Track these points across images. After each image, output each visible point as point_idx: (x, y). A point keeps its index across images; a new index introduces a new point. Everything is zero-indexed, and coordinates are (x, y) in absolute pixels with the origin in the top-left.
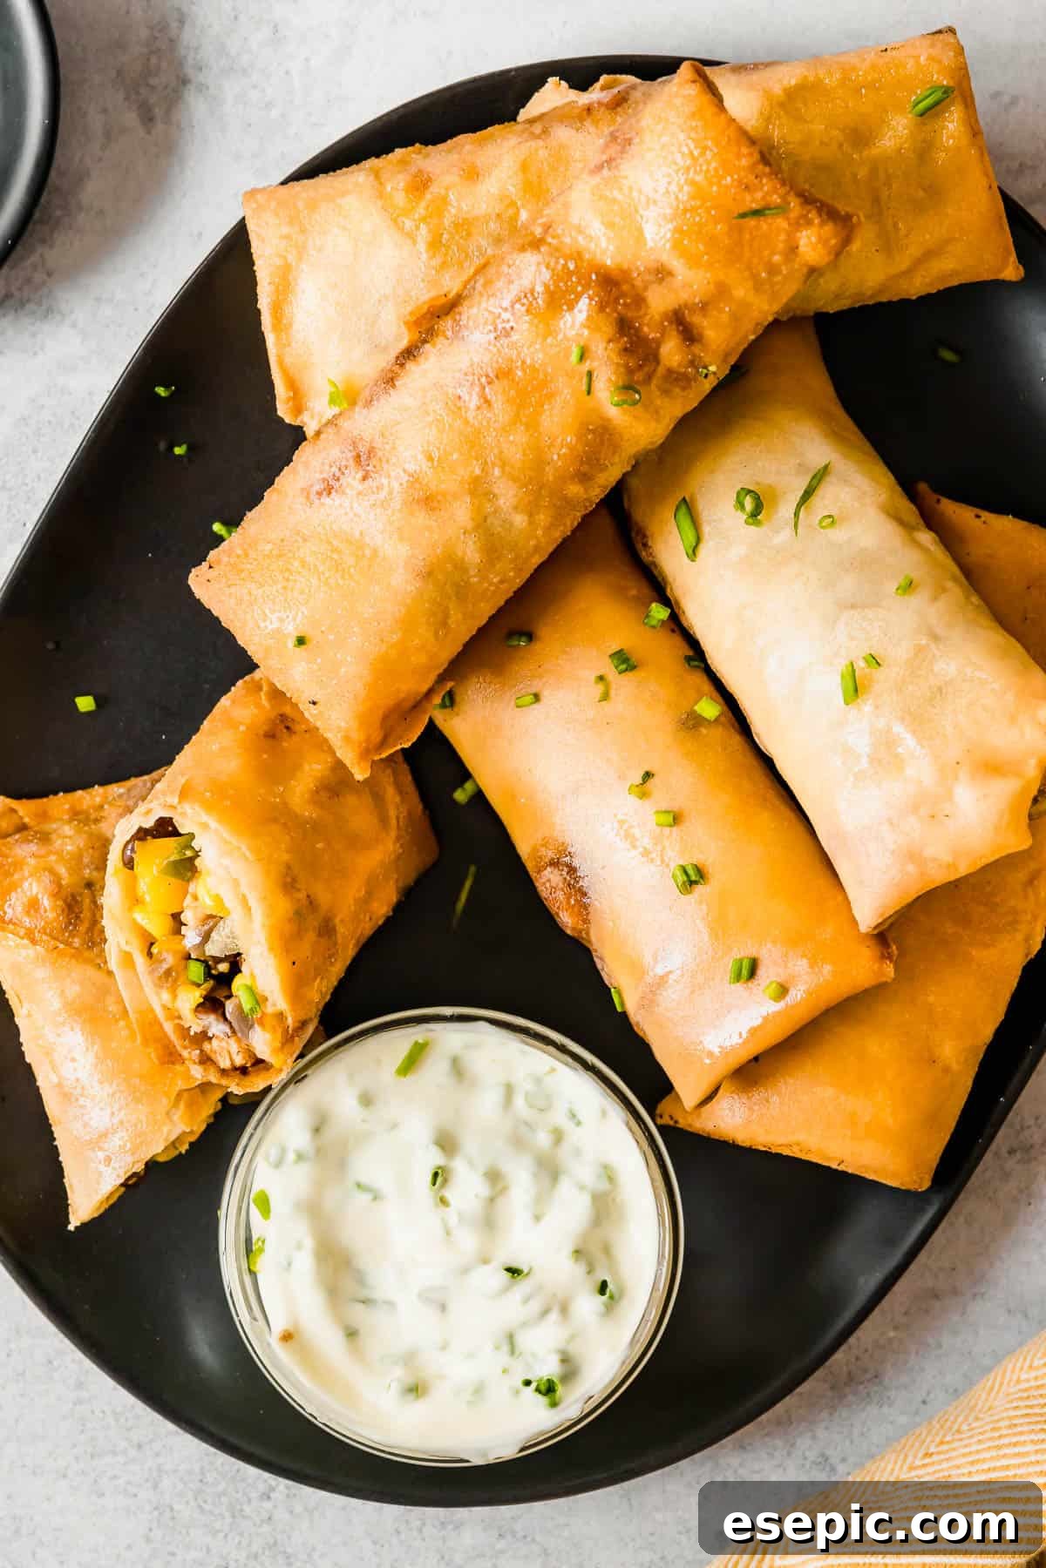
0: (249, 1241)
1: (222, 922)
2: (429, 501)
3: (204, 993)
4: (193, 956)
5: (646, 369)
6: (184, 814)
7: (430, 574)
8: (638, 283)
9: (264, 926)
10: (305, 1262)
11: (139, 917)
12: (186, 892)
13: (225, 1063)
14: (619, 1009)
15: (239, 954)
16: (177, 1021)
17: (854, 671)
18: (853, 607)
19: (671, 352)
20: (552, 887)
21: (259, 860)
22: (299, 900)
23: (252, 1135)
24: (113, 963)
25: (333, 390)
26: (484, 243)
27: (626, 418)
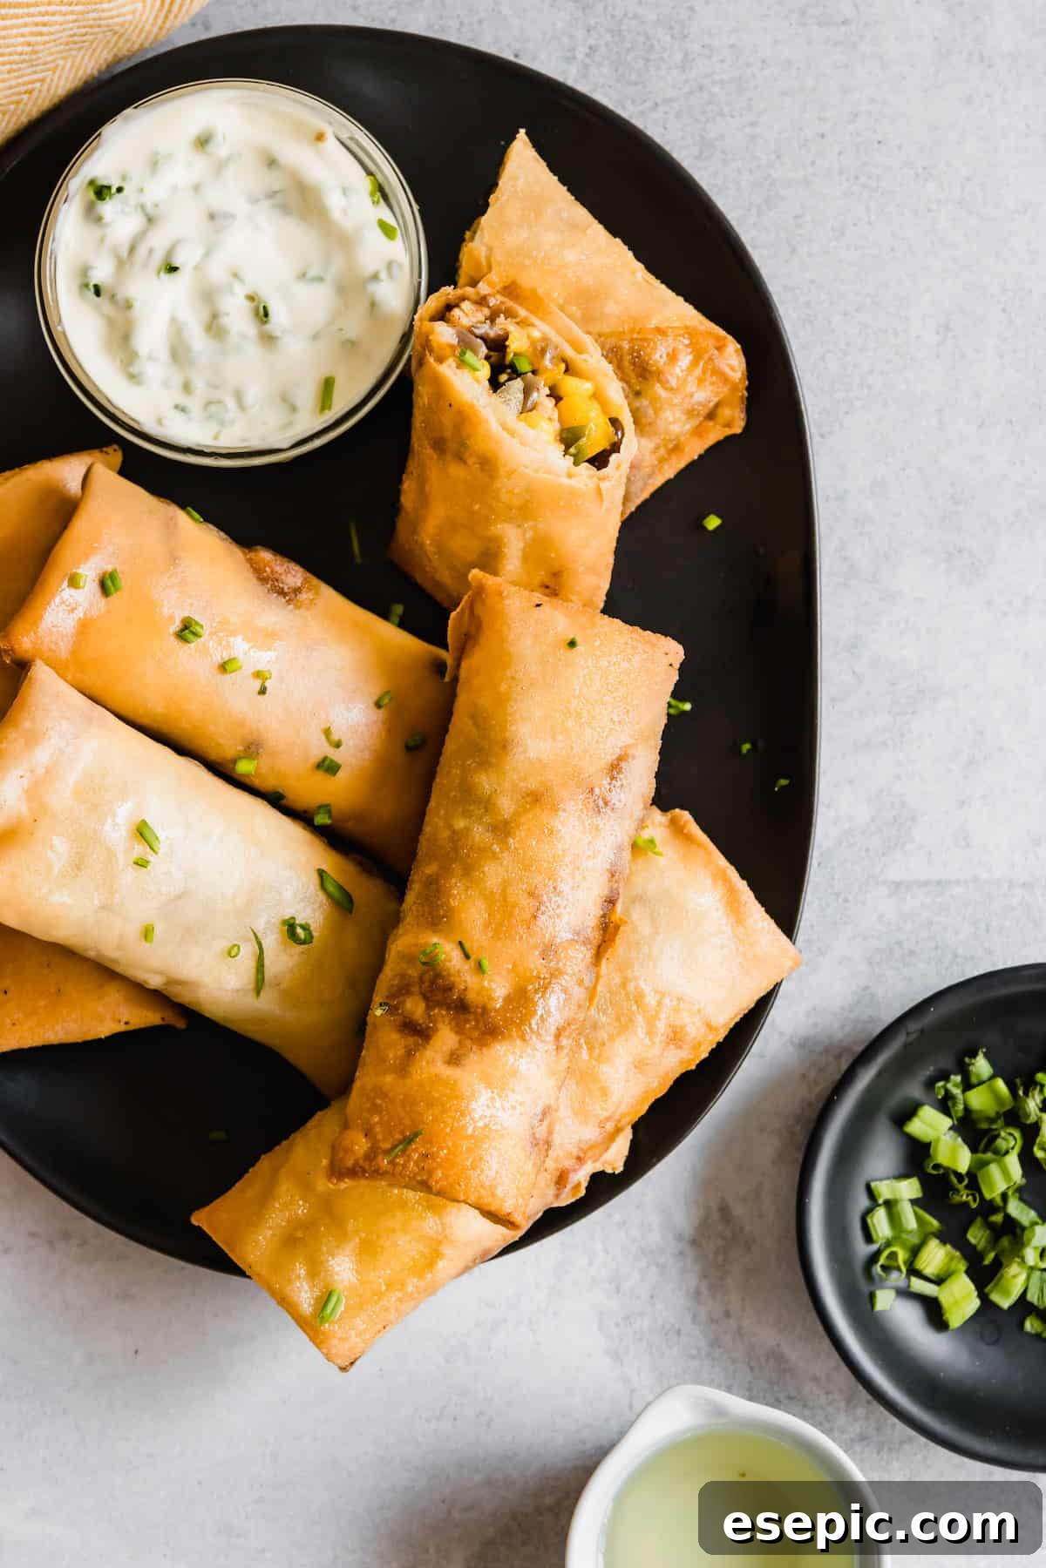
0: (385, 197)
1: (520, 408)
2: (535, 799)
3: (508, 350)
4: (530, 374)
5: (427, 984)
6: (591, 477)
7: (504, 747)
8: (468, 1042)
9: (487, 421)
10: (335, 202)
11: (587, 387)
12: (560, 420)
13: (466, 305)
14: (189, 509)
15: (495, 392)
16: (518, 320)
17: (151, 848)
18: (179, 897)
19: (415, 1007)
20: (289, 572)
21: (515, 470)
22: (471, 455)
23: (420, 277)
24: (588, 341)
25: (656, 850)
26: (604, 1019)
27: (422, 941)
